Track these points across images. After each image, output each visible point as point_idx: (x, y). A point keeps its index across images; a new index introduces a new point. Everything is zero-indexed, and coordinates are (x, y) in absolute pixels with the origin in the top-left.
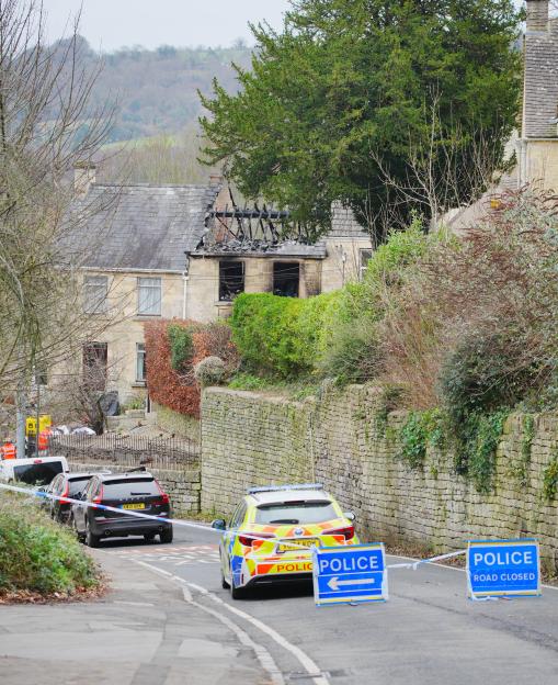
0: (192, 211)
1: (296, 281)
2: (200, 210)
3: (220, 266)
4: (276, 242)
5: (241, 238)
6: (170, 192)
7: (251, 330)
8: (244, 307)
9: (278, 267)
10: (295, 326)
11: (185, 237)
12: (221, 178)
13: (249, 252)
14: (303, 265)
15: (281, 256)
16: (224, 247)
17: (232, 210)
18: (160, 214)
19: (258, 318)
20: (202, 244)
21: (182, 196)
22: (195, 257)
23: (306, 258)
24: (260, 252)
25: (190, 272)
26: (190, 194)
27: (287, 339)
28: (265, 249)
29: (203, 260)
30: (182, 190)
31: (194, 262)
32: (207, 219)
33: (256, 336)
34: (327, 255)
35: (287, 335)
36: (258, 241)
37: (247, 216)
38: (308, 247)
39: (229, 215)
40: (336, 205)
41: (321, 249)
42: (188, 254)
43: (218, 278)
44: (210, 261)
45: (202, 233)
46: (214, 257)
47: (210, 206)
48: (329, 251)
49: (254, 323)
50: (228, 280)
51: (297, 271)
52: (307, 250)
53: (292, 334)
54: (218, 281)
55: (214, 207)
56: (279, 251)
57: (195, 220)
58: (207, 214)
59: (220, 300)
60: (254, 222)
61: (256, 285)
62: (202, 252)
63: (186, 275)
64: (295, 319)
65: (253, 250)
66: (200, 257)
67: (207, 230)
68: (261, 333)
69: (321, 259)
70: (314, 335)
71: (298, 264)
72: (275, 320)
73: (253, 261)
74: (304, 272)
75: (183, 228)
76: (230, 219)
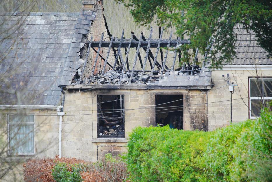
0: (65, 41)
1: (181, 114)
2: (74, 40)
3: (98, 100)
4: (156, 73)
5: (119, 69)
6: (40, 21)
7: (149, 166)
8: (140, 141)
9: (160, 99)
10: (200, 161)
11: (58, 70)
12: (95, 5)
13: (129, 84)
14: (187, 96)
15: (162, 87)
16: (102, 80)
17: (107, 40)
18: (30, 45)
19: (157, 154)
20: (77, 76)
21: (53, 25)
22: (71, 91)
23: (191, 89)
24: (140, 84)
25: (66, 107)
26: (62, 23)
27: (191, 176)
28: (145, 81)
29: (79, 94)
30: (53, 18)
31: (69, 97)
32: (82, 49)
33: (155, 173)
34: (213, 85)
35: (190, 172)
36: (137, 72)
37: (125, 45)
38: (192, 77)
39: (105, 45)
40: (238, 29)
41: (206, 78)
42: (63, 88)
43: (95, 112)
44: (88, 95)
45: (77, 65)
46: (91, 90)
47: (85, 36)
48: (215, 81)
49: (152, 159)
50: (105, 115)
51: (181, 103)
52: (191, 80)
53: (197, 170)
54: (95, 117)
55: (89, 36)
56: (161, 83)
57: (69, 52)
58: (82, 45)
59: (99, 136)
60: (132, 52)
61: (137, 119)
62: (78, 86)
63: (62, 110)
64: (199, 153)
65: (132, 81)
66: (77, 90)
67: (82, 61)
68: (161, 169)
69: (206, 90)
70: (223, 170)
71: (181, 96)
72: (176, 155)
73: (133, 93)
74: (189, 105)
75: (56, 59)
76: (106, 49)
